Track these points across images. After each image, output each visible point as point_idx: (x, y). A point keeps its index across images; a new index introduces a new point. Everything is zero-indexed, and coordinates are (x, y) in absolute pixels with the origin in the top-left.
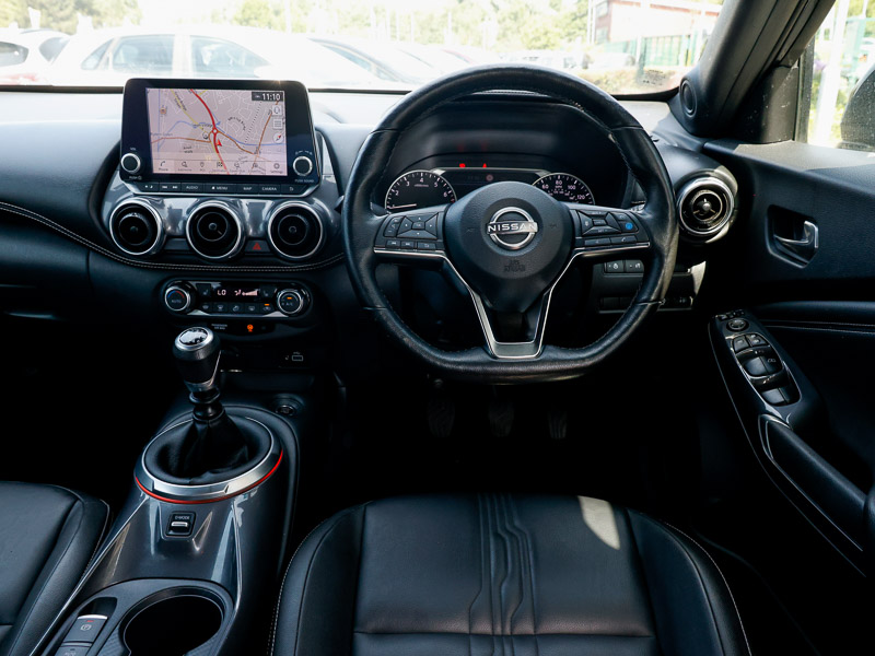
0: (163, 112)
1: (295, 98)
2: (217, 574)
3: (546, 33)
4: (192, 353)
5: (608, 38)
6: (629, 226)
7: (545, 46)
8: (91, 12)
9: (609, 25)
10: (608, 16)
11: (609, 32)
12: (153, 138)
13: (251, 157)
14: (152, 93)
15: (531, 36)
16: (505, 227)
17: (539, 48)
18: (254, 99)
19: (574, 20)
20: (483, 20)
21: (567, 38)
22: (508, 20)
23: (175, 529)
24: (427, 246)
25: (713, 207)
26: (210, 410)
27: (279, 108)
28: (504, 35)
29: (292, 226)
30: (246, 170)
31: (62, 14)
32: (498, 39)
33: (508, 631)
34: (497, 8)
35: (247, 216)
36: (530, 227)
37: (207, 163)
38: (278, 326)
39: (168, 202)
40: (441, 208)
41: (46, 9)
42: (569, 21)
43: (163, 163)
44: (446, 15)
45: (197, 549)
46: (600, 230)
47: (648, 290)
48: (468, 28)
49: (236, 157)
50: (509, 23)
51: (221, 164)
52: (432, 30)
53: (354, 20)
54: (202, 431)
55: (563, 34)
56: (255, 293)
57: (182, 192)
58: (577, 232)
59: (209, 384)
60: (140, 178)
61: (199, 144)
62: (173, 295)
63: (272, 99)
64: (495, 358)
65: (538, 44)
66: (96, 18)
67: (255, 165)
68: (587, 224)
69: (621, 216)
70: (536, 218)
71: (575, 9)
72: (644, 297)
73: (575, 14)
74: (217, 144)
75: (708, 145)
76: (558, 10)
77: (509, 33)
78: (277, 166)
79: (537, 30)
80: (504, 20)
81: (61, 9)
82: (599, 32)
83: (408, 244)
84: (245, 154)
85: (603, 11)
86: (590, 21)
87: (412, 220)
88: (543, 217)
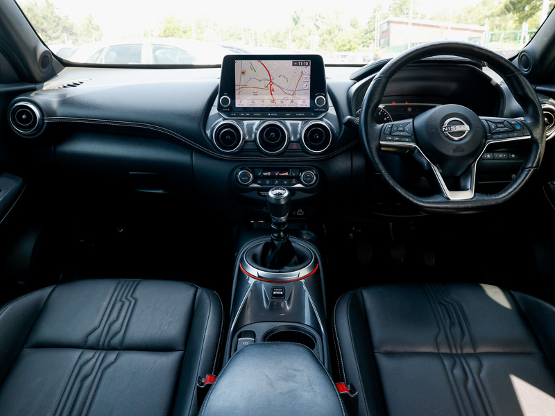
0: (243, 73)
1: (316, 64)
2: (308, 321)
3: (349, 42)
4: (278, 200)
5: (388, 44)
6: (518, 127)
7: (350, 49)
8: (72, 34)
9: (389, 36)
10: (388, 31)
11: (389, 40)
12: (236, 88)
13: (290, 97)
14: (238, 63)
15: (340, 44)
16: (453, 128)
17: (345, 51)
18: (293, 65)
19: (366, 34)
20: (310, 35)
21: (362, 45)
22: (325, 34)
23: (276, 295)
24: (407, 140)
25: (549, 121)
26: (282, 234)
27: (307, 70)
28: (323, 44)
29: (316, 135)
30: (287, 104)
31: (54, 35)
32: (320, 46)
33: (459, 352)
34: (318, 28)
35: (290, 129)
36: (466, 128)
37: (265, 101)
38: (297, 192)
39: (245, 122)
40: (411, 120)
41: (46, 32)
42: (363, 34)
43: (242, 101)
44: (287, 32)
45: (288, 308)
46: (502, 130)
47: (531, 161)
48: (301, 39)
49: (281, 97)
50: (326, 36)
51: (273, 101)
52: (279, 41)
53: (231, 36)
54: (279, 245)
55: (360, 42)
56: (287, 174)
57: (252, 117)
58: (488, 132)
59: (283, 219)
60: (228, 110)
61: (262, 91)
62: (243, 175)
63: (303, 65)
64: (449, 199)
65: (345, 48)
66: (73, 37)
67: (292, 102)
68: (493, 127)
69: (513, 122)
70: (469, 123)
71: (366, 27)
72: (529, 166)
73: (366, 30)
74: (272, 90)
75: (538, 88)
76: (356, 28)
77: (326, 42)
78: (304, 102)
79: (344, 40)
80: (323, 34)
81: (54, 32)
82: (382, 41)
83: (397, 139)
84: (287, 96)
85: (385, 28)
86: (377, 34)
87: (397, 126)
88: (473, 122)
